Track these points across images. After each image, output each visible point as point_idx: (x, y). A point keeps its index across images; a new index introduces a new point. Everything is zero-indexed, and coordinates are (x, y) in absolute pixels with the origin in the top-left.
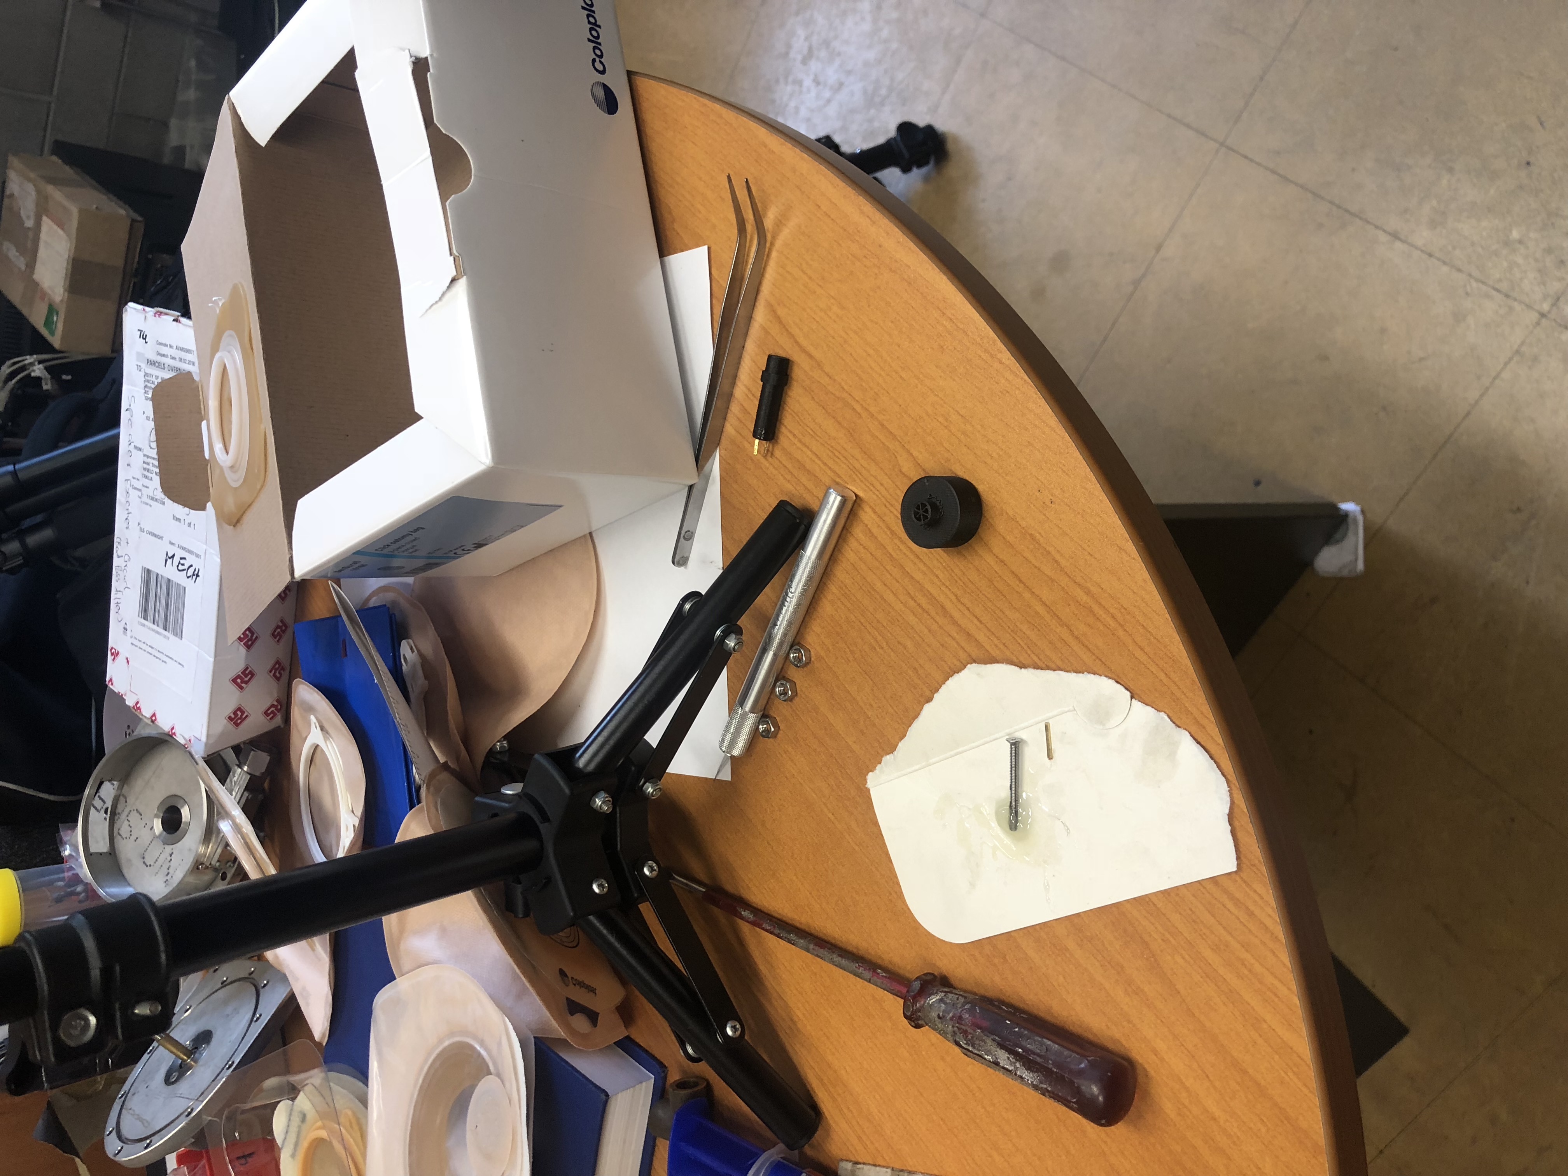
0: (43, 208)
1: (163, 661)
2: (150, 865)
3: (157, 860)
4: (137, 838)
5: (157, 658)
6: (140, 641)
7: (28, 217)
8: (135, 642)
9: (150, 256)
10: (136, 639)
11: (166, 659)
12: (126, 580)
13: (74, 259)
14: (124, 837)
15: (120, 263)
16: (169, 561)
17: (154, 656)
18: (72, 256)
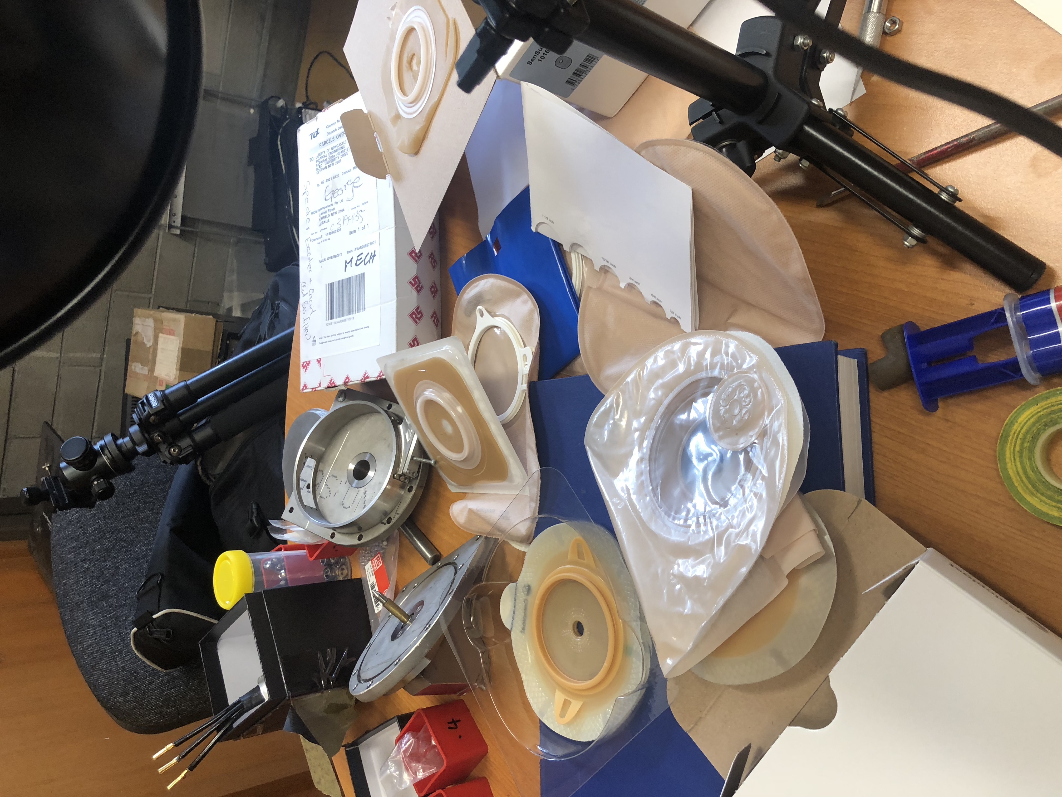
0: (158, 330)
1: (350, 337)
2: (349, 507)
3: (354, 502)
4: (336, 494)
5: (344, 338)
6: (328, 337)
7: (149, 341)
8: (324, 340)
9: (228, 342)
10: (325, 337)
11: (351, 334)
12: (312, 307)
13: (182, 348)
14: (325, 497)
15: (209, 348)
16: (349, 265)
17: (342, 338)
18: (181, 346)
